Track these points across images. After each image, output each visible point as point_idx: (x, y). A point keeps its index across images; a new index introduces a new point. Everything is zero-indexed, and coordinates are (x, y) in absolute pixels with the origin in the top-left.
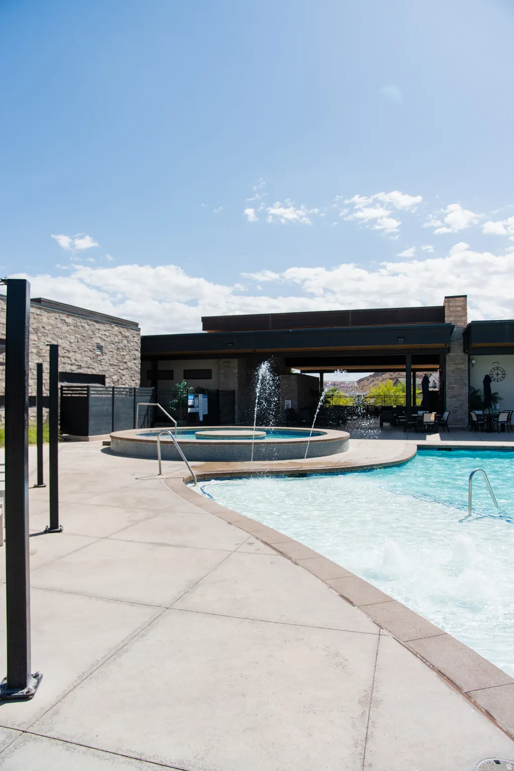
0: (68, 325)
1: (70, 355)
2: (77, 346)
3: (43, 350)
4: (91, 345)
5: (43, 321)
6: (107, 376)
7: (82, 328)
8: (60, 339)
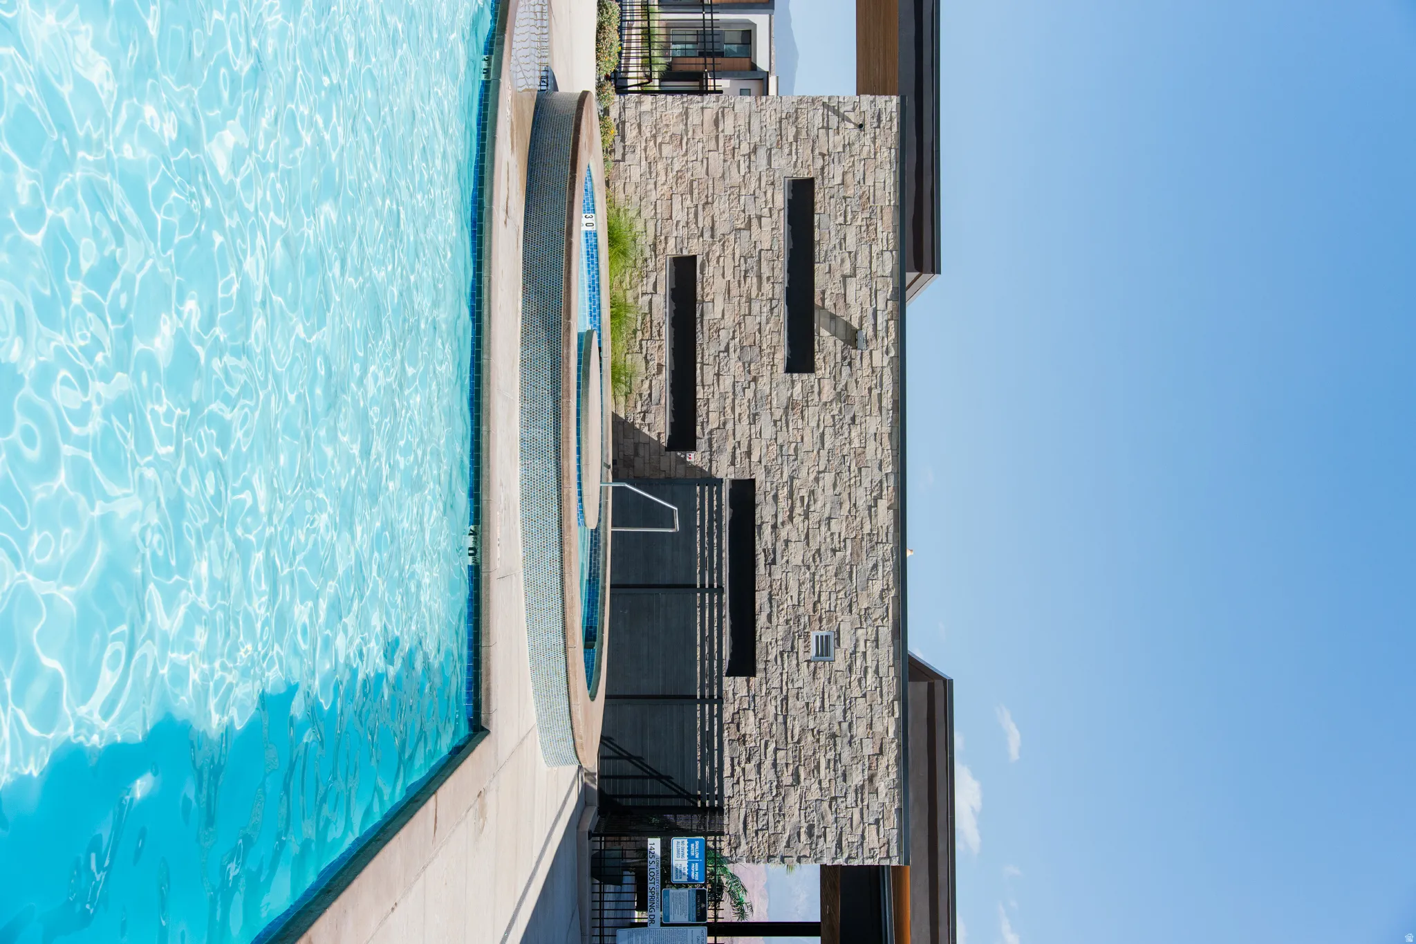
0: (870, 508)
2: (823, 550)
3: (803, 418)
4: (832, 609)
5: (868, 417)
6: (752, 679)
7: (871, 566)
8: (835, 477)
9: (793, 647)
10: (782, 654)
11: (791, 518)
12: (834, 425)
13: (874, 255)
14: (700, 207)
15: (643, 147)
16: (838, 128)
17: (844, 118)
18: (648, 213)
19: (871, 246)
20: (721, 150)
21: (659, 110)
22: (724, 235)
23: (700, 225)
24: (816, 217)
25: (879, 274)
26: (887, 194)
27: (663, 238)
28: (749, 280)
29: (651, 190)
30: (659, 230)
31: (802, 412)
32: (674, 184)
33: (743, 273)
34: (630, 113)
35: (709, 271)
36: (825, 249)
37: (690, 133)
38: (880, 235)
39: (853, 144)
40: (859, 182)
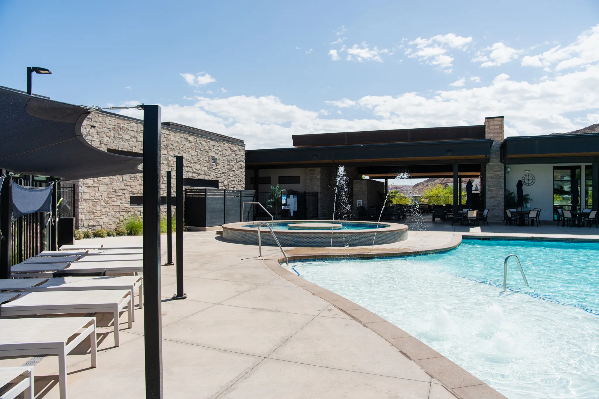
0: (190, 143)
1: (192, 165)
2: (197, 158)
3: (171, 161)
4: (208, 157)
5: (171, 140)
6: (219, 181)
7: (200, 145)
8: (184, 152)
9: (214, 170)
10: (215, 173)
11: (191, 167)
12: (173, 151)
13: (131, 129)
14: (117, 194)
15: (97, 218)
16: (92, 136)
17: (89, 133)
18: (118, 215)
19: (129, 130)
20: (98, 185)
21: (84, 212)
22: (124, 185)
23: (121, 194)
24: (120, 149)
25: (136, 128)
26: (113, 120)
27: (125, 209)
28: (137, 177)
29: (111, 214)
30: (123, 210)
31: (170, 161)
32: (109, 205)
33: (135, 179)
34: (86, 224)
35: (135, 191)
36: (129, 147)
37: (93, 198)
38: (125, 126)
39: (97, 131)
40: (110, 131)
